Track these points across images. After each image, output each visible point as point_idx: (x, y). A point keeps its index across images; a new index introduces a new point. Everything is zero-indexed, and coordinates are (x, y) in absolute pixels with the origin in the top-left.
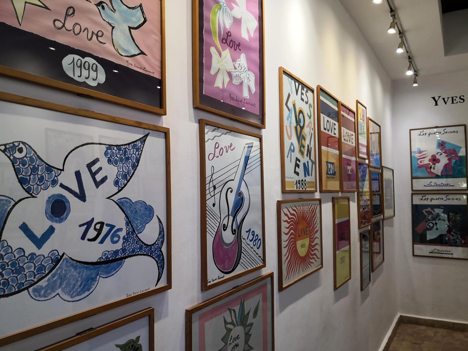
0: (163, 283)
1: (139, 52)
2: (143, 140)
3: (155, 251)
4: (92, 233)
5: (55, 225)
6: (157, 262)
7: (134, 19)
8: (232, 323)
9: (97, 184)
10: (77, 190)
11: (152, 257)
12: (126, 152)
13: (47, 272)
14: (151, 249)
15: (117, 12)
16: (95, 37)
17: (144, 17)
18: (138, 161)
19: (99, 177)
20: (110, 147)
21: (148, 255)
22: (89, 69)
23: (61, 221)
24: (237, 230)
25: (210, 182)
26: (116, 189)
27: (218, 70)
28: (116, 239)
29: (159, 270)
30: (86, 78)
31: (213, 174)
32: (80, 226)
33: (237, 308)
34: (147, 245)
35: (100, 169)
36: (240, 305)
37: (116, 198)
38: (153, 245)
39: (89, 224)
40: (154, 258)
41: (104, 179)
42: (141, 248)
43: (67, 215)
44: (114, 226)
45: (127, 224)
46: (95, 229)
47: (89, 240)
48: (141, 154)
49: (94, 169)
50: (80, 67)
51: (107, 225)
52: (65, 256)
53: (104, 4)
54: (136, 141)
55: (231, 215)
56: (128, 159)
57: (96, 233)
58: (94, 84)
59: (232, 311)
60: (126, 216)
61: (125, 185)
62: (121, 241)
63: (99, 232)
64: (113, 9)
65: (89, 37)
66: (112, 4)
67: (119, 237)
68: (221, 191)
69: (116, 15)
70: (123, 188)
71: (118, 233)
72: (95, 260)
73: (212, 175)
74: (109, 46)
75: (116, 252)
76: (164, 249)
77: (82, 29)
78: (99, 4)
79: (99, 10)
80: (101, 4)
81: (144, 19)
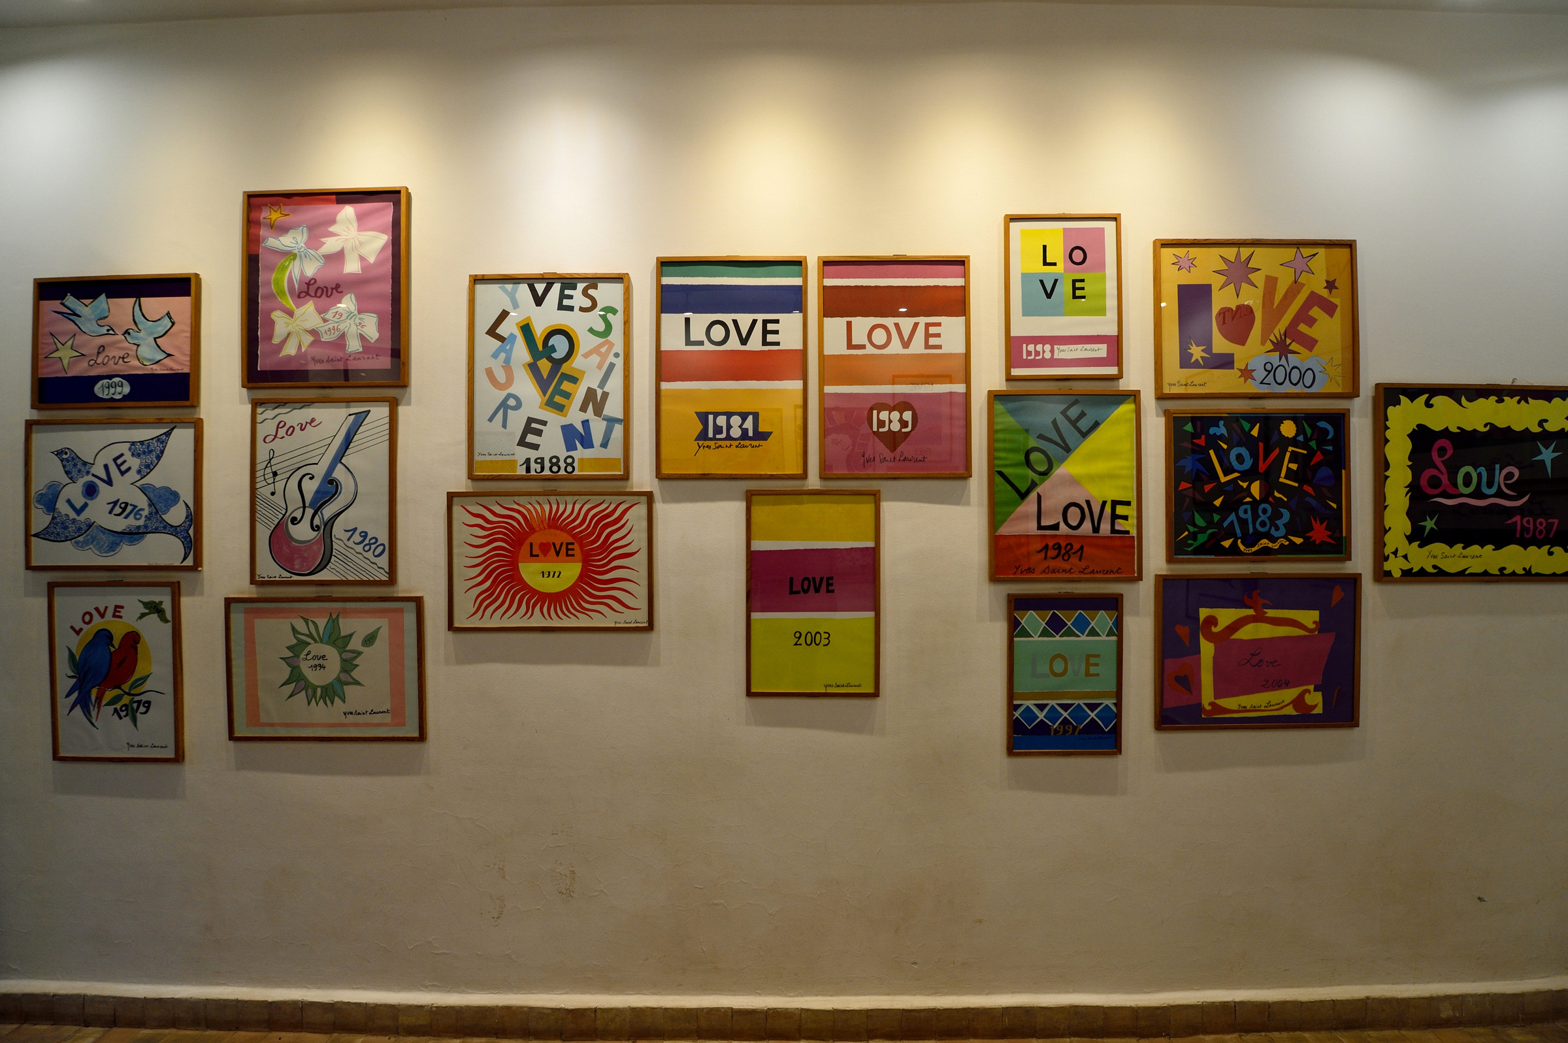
0: (189, 562)
1: (165, 355)
2: (168, 434)
3: (181, 532)
4: (117, 510)
5: (88, 502)
6: (183, 542)
7: (160, 329)
8: (310, 636)
9: (123, 473)
10: (105, 478)
11: (177, 537)
12: (149, 445)
13: (83, 532)
14: (176, 529)
15: (142, 332)
16: (120, 360)
17: (171, 321)
18: (162, 452)
19: (123, 468)
20: (133, 443)
21: (173, 535)
22: (115, 387)
23: (92, 499)
24: (323, 527)
25: (266, 467)
26: (139, 477)
27: (286, 335)
28: (138, 517)
29: (185, 550)
30: (113, 394)
31: (273, 458)
32: (108, 504)
33: (322, 622)
34: (172, 526)
35: (125, 461)
36: (327, 620)
37: (138, 484)
38: (179, 526)
39: (115, 503)
40: (179, 538)
41: (129, 469)
42: (165, 527)
43: (97, 495)
44: (137, 507)
45: (150, 506)
46: (120, 507)
47: (115, 515)
48: (166, 446)
49: (119, 462)
50: (108, 387)
51: (131, 505)
52: (95, 524)
53: (129, 331)
54: (160, 435)
55: (310, 506)
56: (152, 451)
57: (121, 510)
58: (120, 397)
59: (310, 622)
60: (149, 498)
61: (148, 473)
62: (143, 519)
63: (124, 509)
64: (139, 329)
65: (116, 362)
66: (137, 326)
67: (141, 515)
68: (289, 478)
69: (141, 334)
70: (145, 476)
71: (141, 512)
72: (119, 530)
73: (270, 459)
74: (135, 363)
75: (139, 527)
76: (191, 532)
77: (111, 358)
78: (125, 333)
79: (125, 337)
80: (127, 332)
81: (171, 324)
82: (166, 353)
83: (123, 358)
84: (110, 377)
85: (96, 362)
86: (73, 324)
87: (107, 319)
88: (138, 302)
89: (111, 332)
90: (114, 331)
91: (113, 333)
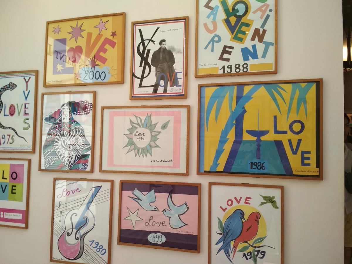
1: (184, 224)
7: (182, 210)
16: (161, 224)
17: (187, 207)
22: (158, 237)
30: (157, 241)
50: (155, 237)
53: (165, 210)
58: (160, 243)
64: (170, 210)
65: (159, 225)
66: (170, 208)
69: (172, 212)
77: (156, 223)
78: (163, 211)
79: (164, 213)
80: (164, 210)
81: (187, 208)
82: (185, 224)
83: (162, 223)
84: (156, 232)
85: (149, 224)
86: (138, 203)
87: (154, 203)
88: (170, 195)
89: (156, 209)
90: (158, 209)
91: (157, 210)
